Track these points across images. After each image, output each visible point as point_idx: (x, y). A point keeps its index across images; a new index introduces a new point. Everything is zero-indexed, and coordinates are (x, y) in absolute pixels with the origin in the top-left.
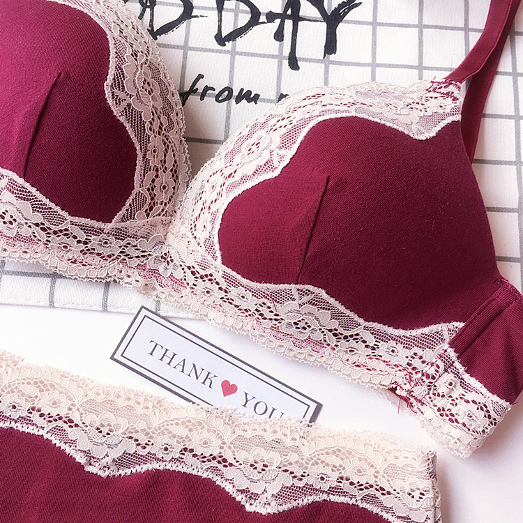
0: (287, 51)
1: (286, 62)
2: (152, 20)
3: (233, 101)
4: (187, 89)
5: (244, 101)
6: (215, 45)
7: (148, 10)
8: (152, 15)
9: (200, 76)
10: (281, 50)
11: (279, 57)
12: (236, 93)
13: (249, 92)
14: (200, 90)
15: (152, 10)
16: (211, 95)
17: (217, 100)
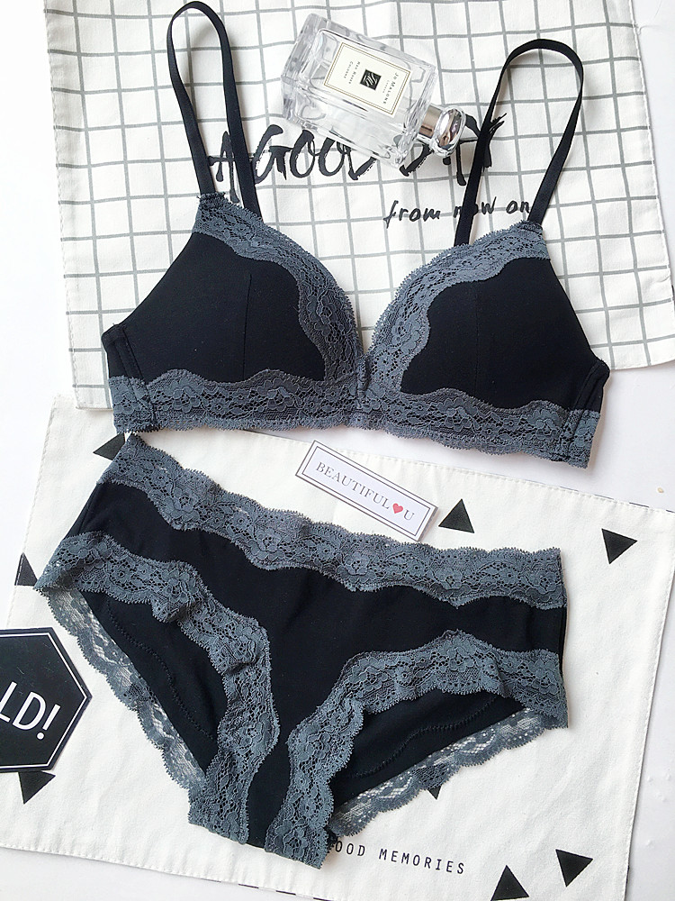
0: (455, 172)
1: (455, 180)
2: (351, 164)
3: (422, 219)
4: (388, 214)
5: (430, 218)
6: (402, 176)
7: (346, 156)
8: (350, 159)
9: (396, 202)
10: (450, 172)
11: (450, 178)
12: (422, 213)
13: (432, 210)
14: (398, 213)
15: (349, 155)
16: (406, 216)
17: (411, 219)
